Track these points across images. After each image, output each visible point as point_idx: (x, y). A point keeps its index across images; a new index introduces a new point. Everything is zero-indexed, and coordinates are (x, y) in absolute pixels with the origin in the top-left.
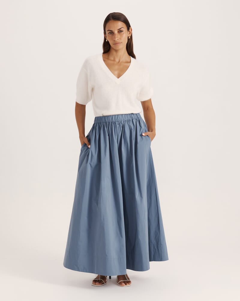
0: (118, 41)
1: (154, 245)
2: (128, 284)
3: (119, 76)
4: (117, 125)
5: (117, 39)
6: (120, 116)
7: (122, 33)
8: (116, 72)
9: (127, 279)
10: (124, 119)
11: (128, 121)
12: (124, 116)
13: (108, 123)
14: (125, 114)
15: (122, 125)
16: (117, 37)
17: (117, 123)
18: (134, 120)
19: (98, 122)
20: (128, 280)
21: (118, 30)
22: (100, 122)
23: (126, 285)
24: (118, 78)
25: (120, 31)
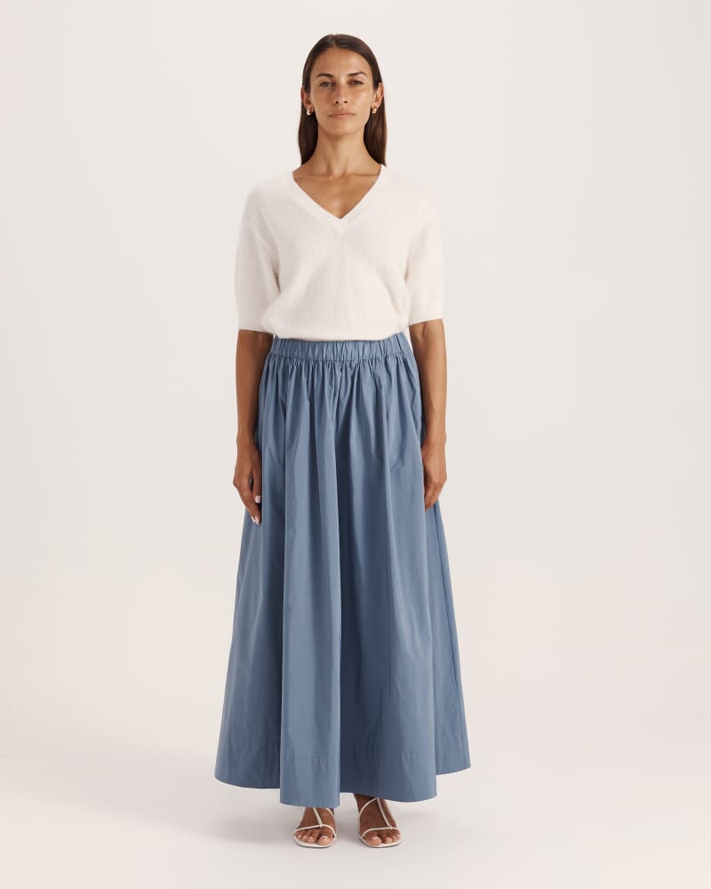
0: (345, 106)
1: (444, 730)
2: (389, 839)
3: (342, 214)
4: (338, 372)
5: (344, 99)
6: (350, 347)
7: (360, 87)
8: (336, 204)
9: (388, 824)
10: (361, 354)
11: (374, 360)
12: (361, 345)
13: (312, 363)
14: (365, 342)
15: (352, 373)
16: (345, 95)
17: (338, 365)
18: (389, 360)
19: (284, 354)
20: (391, 828)
21: (350, 78)
22: (288, 356)
23: (384, 841)
24: (341, 216)
25: (354, 82)
